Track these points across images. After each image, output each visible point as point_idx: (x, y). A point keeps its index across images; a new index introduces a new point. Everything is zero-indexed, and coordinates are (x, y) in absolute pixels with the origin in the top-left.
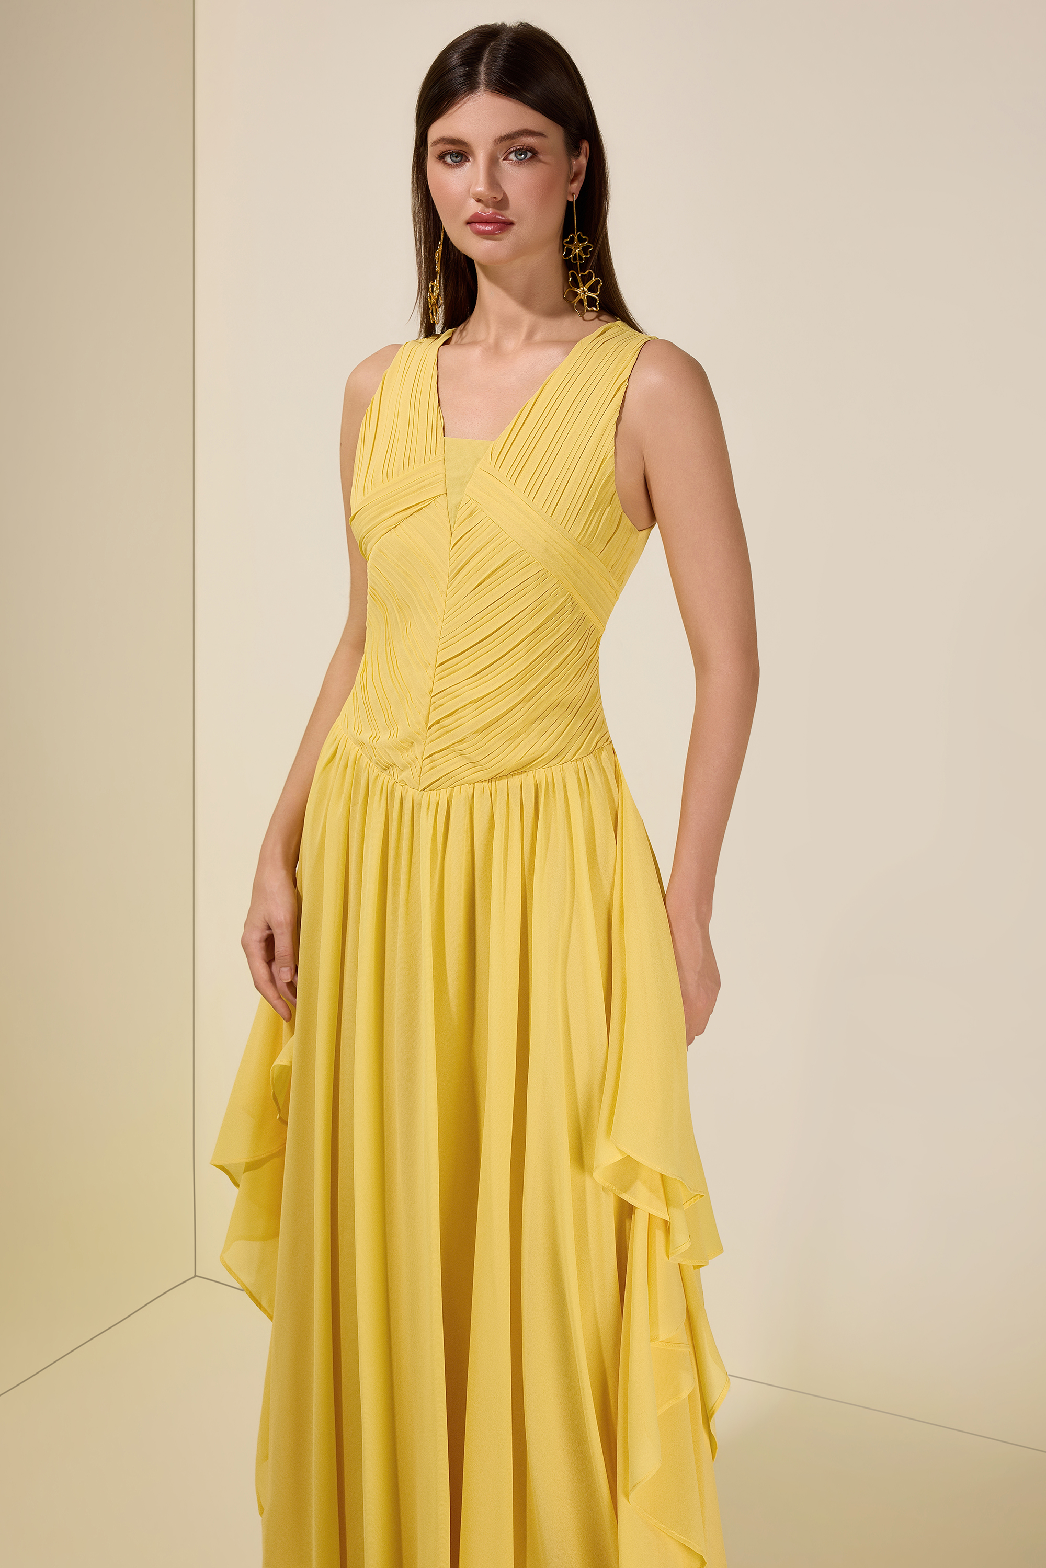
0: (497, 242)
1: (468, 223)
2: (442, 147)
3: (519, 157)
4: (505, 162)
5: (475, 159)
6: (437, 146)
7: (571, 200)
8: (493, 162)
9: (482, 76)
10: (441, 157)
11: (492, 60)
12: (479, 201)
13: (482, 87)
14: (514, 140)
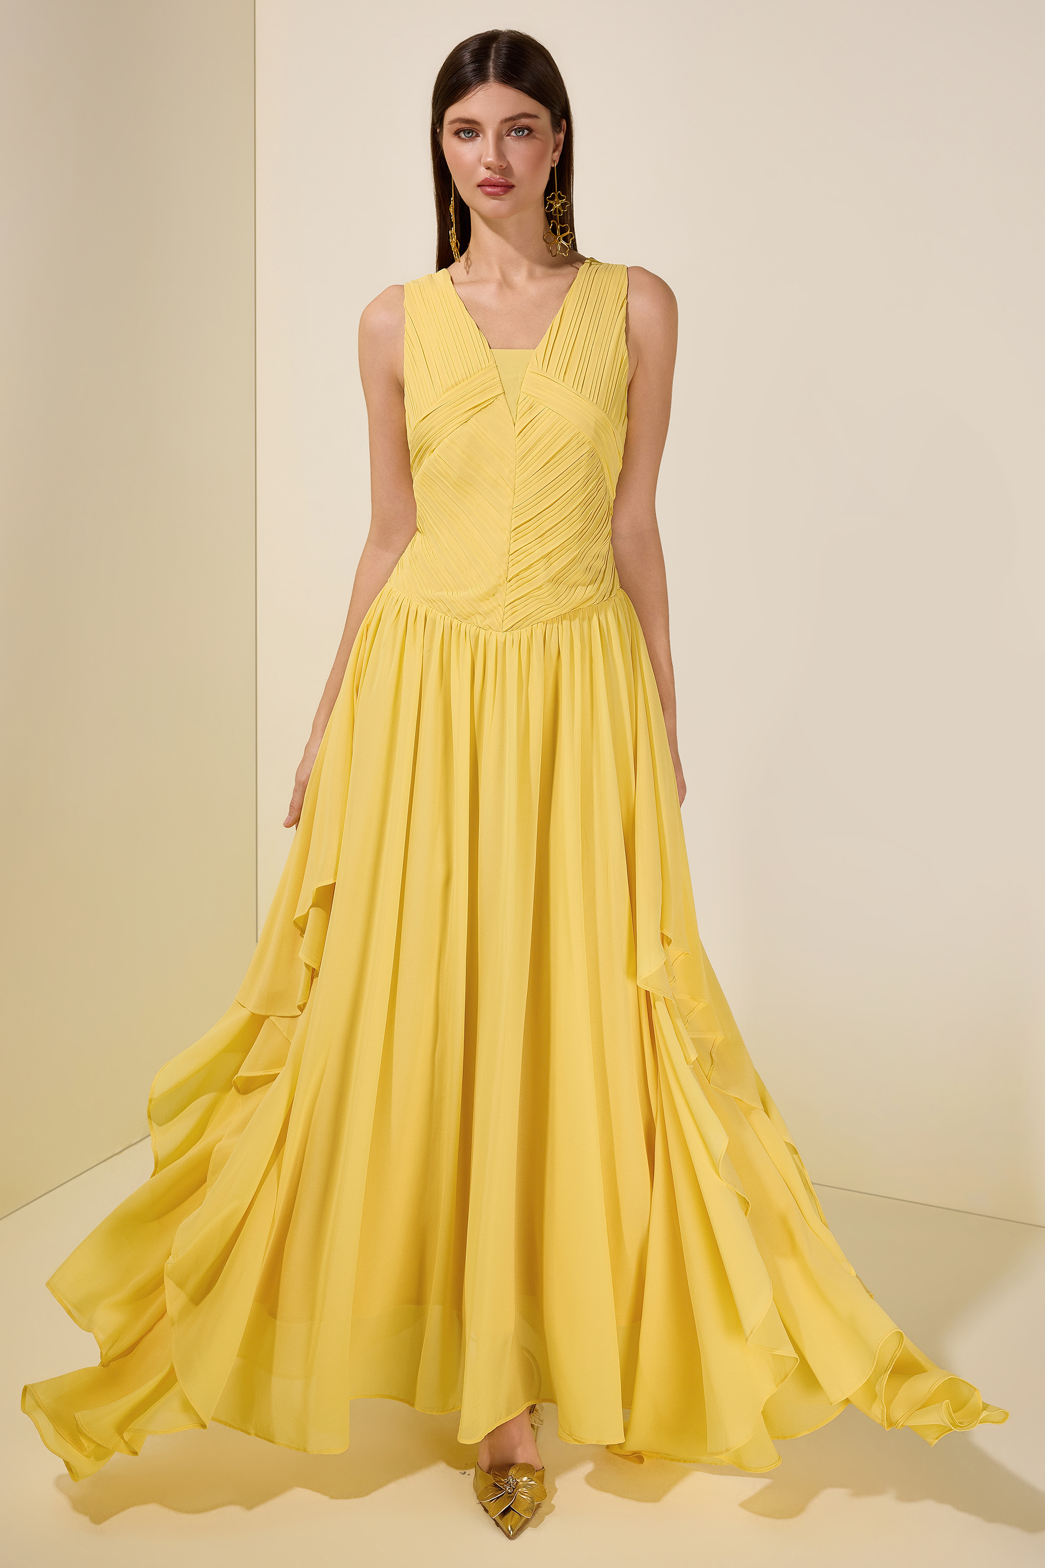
0: (502, 202)
1: (479, 186)
2: (458, 126)
3: (518, 134)
4: (508, 137)
5: (485, 135)
6: (455, 124)
7: (553, 166)
8: (499, 138)
9: (491, 70)
10: (457, 133)
11: (497, 57)
12: (488, 168)
13: (492, 79)
14: (515, 121)
